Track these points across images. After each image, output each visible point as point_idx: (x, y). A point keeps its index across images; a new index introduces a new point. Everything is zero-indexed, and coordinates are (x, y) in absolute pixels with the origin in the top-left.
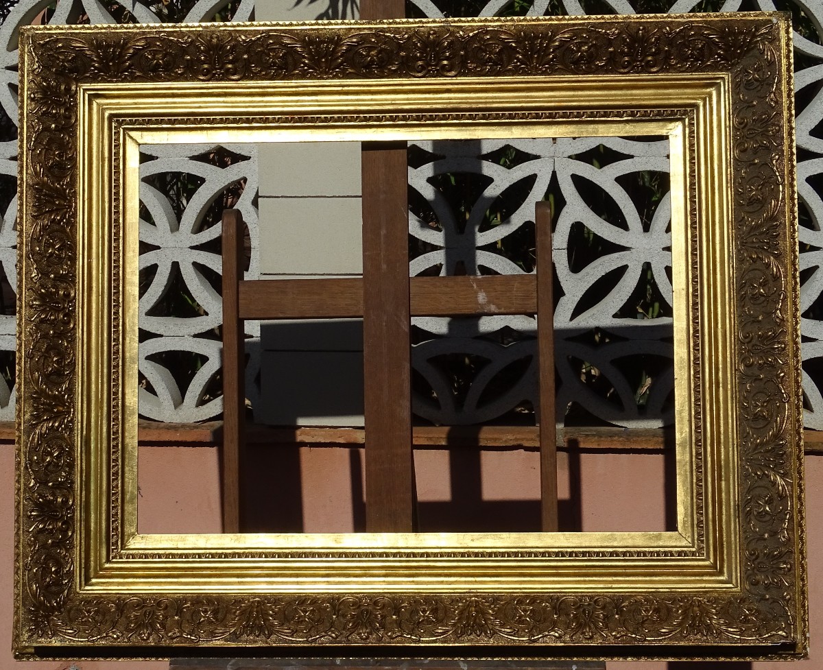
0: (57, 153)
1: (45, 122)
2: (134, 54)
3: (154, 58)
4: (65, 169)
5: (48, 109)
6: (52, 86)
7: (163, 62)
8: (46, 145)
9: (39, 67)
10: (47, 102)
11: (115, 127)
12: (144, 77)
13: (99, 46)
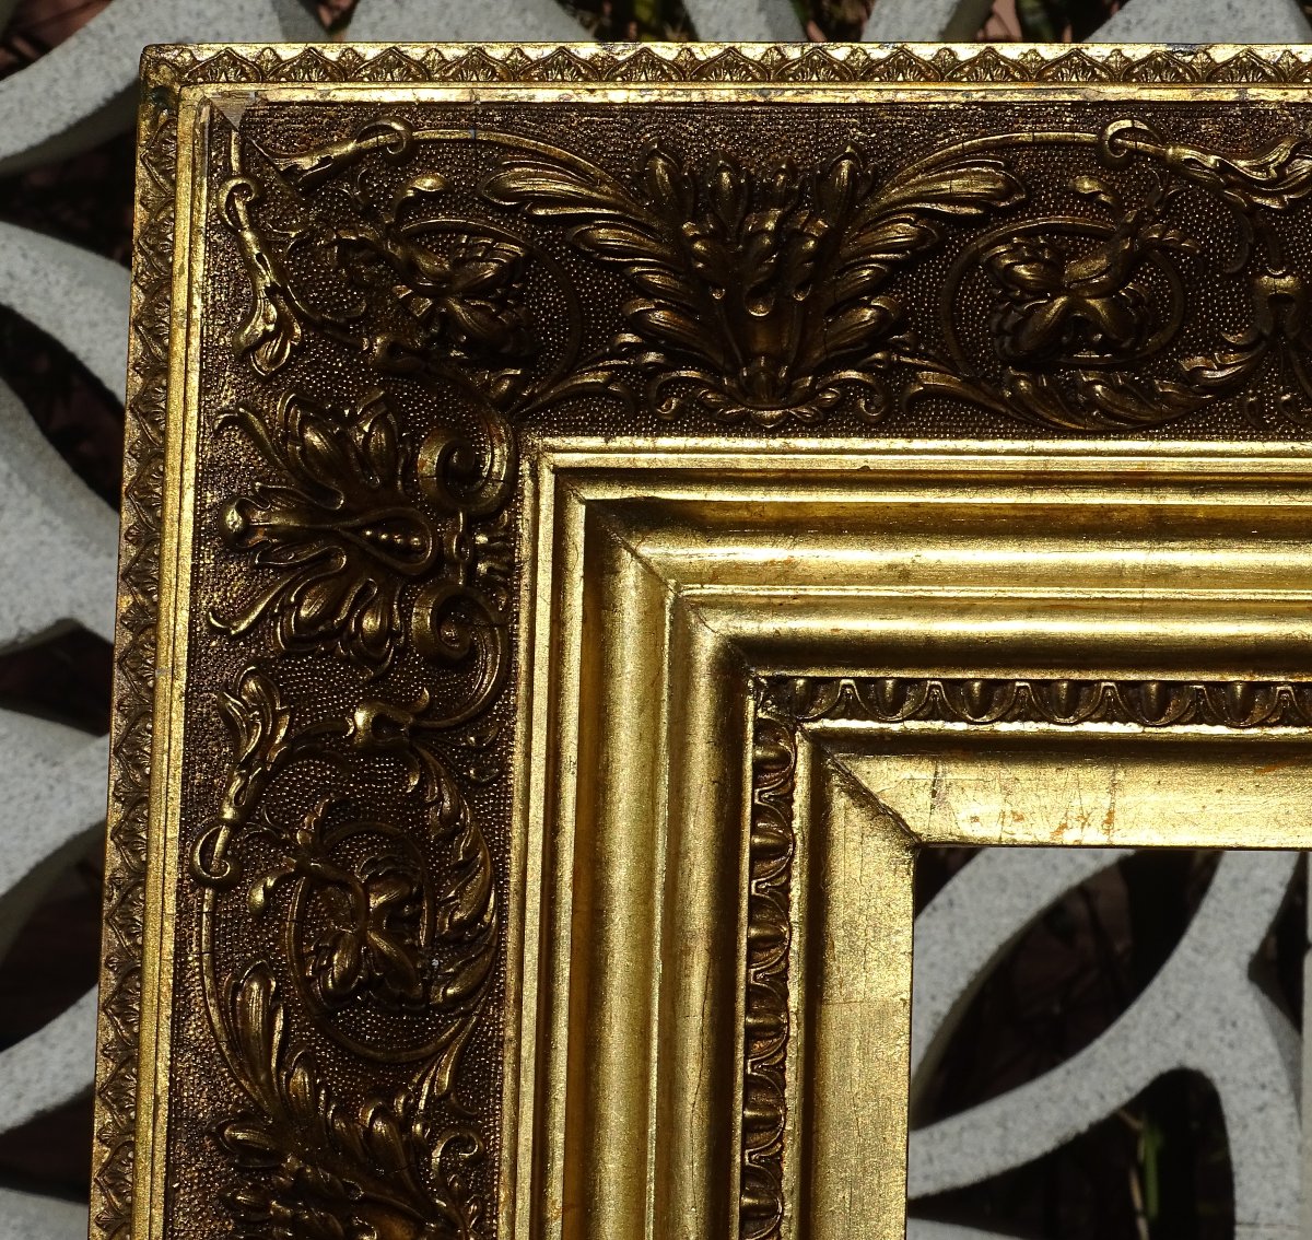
0: (375, 902)
1: (311, 698)
2: (917, 255)
3: (1051, 283)
4: (424, 1006)
5: (330, 611)
6: (363, 456)
7: (1116, 306)
8: (313, 850)
9: (283, 325)
10: (325, 558)
11: (760, 726)
12: (968, 402)
13: (691, 194)
